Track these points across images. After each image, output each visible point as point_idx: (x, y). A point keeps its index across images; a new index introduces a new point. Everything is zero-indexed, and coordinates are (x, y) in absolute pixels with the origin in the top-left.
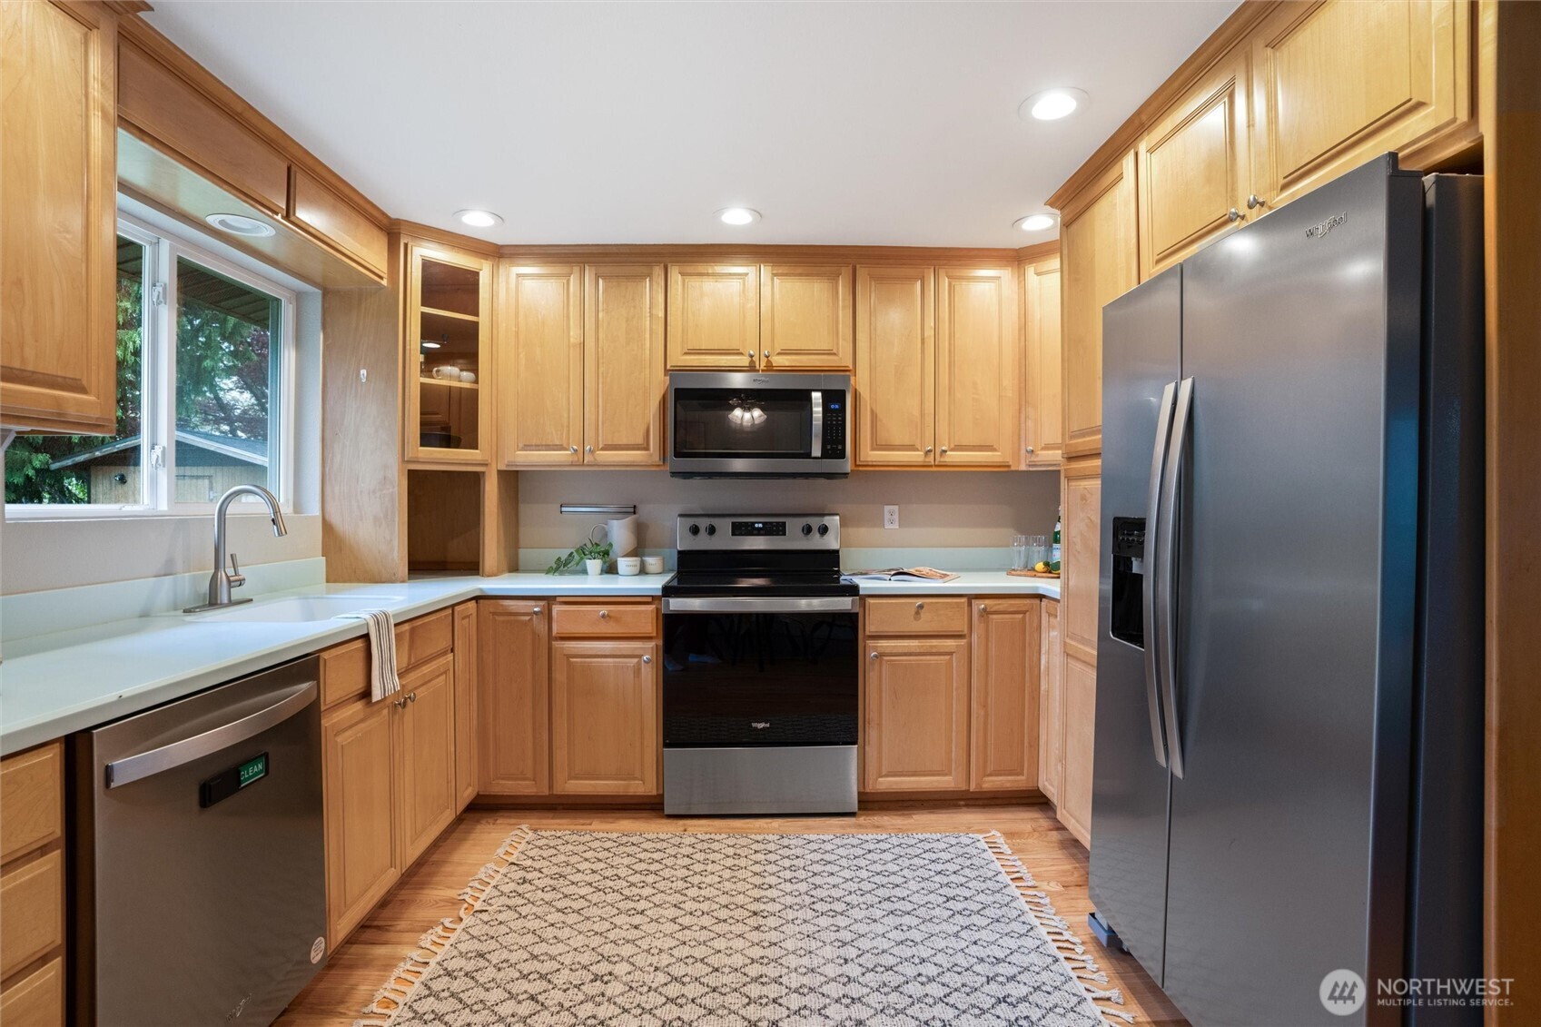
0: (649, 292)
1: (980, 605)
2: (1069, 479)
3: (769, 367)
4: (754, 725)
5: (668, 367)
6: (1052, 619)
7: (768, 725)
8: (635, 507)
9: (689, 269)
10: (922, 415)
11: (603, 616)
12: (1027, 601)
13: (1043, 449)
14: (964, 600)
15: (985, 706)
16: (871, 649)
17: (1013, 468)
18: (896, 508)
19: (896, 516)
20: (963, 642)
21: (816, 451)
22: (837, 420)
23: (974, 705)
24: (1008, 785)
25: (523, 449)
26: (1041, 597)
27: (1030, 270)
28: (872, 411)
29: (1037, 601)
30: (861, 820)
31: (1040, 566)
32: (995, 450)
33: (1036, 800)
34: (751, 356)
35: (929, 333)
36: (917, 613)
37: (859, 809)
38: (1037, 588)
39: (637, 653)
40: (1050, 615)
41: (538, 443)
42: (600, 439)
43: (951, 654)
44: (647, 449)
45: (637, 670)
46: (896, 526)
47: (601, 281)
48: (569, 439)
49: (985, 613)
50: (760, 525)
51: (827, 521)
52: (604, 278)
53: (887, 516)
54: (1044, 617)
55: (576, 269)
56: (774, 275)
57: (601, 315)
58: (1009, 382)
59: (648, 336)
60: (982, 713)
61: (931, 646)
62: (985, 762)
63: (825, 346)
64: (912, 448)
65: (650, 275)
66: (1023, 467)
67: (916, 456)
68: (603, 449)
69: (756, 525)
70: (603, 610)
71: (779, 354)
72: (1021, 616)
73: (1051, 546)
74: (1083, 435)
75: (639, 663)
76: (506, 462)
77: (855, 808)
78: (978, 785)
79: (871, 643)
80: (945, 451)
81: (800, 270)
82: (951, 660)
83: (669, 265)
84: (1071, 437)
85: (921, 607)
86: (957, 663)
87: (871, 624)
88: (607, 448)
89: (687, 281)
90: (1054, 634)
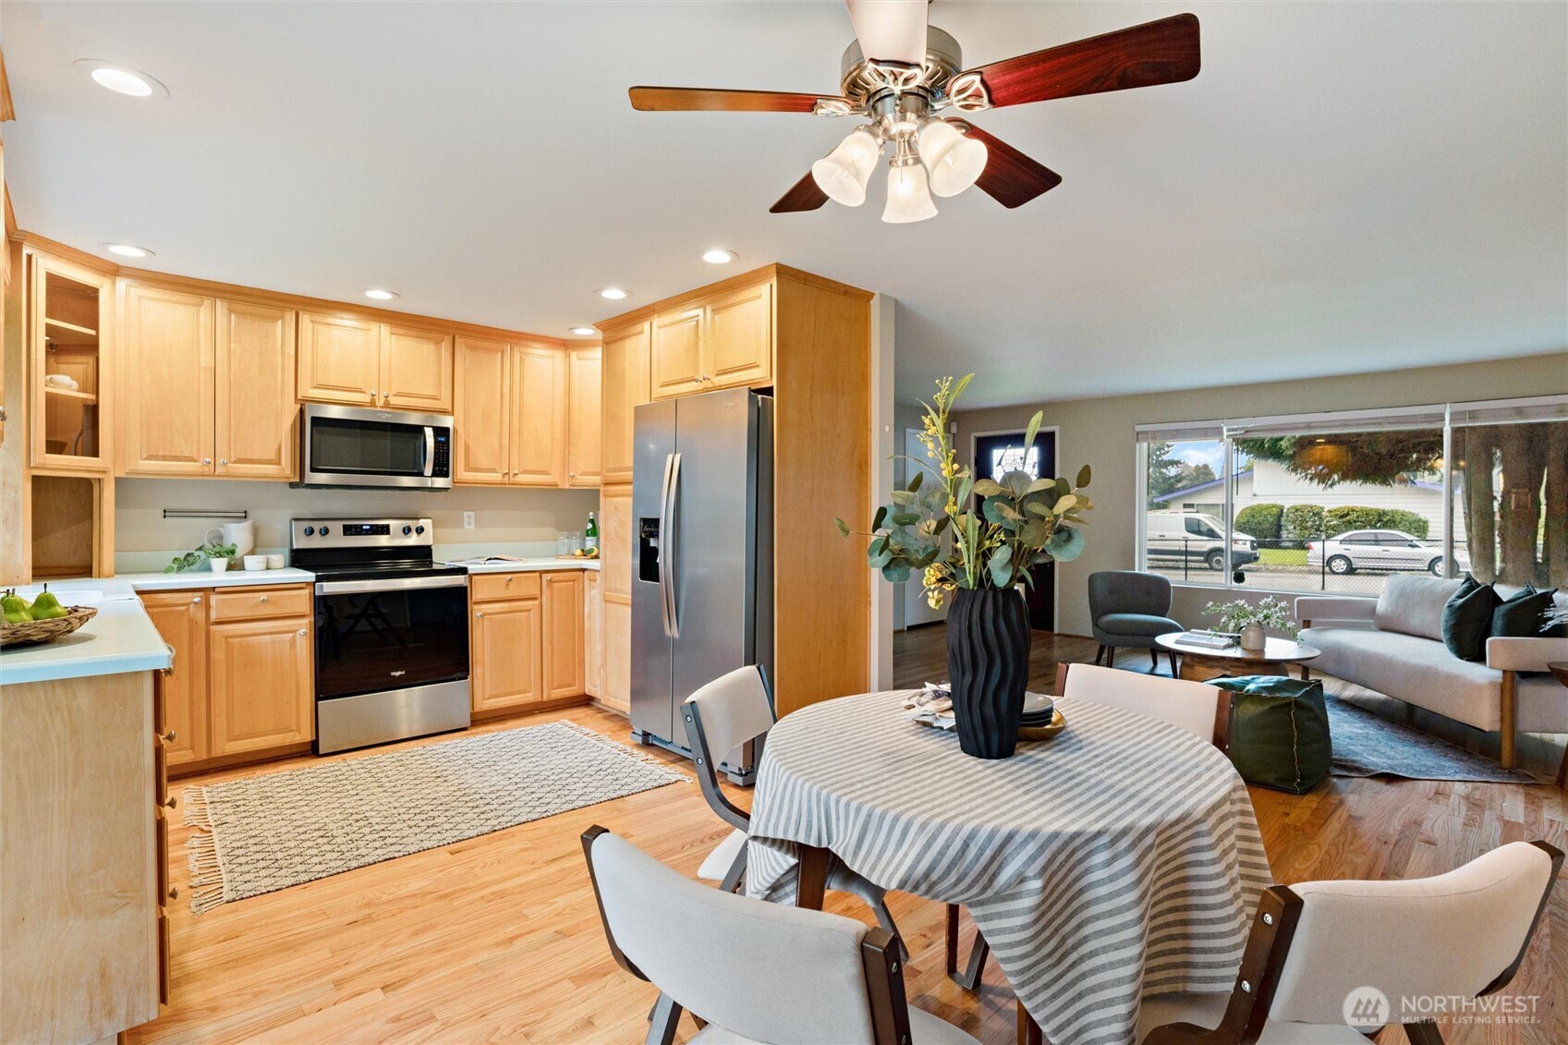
0: (281, 330)
1: (547, 577)
2: (606, 496)
3: (387, 405)
4: (392, 674)
5: (299, 397)
6: (592, 583)
7: (403, 673)
8: (246, 512)
9: (318, 318)
10: (501, 447)
11: (263, 601)
12: (576, 573)
13: (581, 475)
14: (537, 574)
15: (552, 644)
16: (476, 612)
17: (560, 487)
18: (472, 513)
19: (473, 520)
20: (537, 602)
21: (428, 470)
22: (443, 449)
23: (545, 643)
24: (567, 693)
25: (146, 459)
26: (584, 570)
27: (574, 355)
28: (465, 443)
29: (581, 573)
30: (474, 731)
31: (578, 552)
32: (549, 474)
33: (586, 701)
34: (373, 395)
35: (506, 390)
36: (507, 584)
37: (472, 726)
38: (581, 565)
39: (292, 629)
40: (590, 580)
41: (167, 454)
42: (232, 453)
43: (529, 610)
44: (279, 463)
45: (293, 643)
46: (472, 527)
47: (233, 315)
48: (199, 452)
49: (551, 581)
50: (368, 527)
51: (422, 522)
52: (237, 313)
53: (466, 520)
54: (587, 583)
55: (207, 302)
56: (392, 333)
57: (232, 345)
58: (559, 429)
59: (279, 369)
60: (550, 648)
61: (517, 606)
62: (553, 680)
63: (431, 393)
64: (494, 471)
65: (282, 318)
66: (567, 487)
67: (496, 477)
68: (234, 462)
69: (364, 527)
70: (263, 596)
71: (395, 395)
72: (571, 583)
73: (584, 539)
74: (616, 472)
75: (294, 638)
76: (127, 471)
77: (468, 723)
78: (549, 696)
79: (476, 607)
80: (517, 474)
81: (412, 333)
82: (529, 615)
83: (300, 313)
84: (608, 472)
85: (510, 580)
86: (534, 616)
87: (477, 593)
88: (239, 461)
89: (316, 328)
90: (593, 592)
